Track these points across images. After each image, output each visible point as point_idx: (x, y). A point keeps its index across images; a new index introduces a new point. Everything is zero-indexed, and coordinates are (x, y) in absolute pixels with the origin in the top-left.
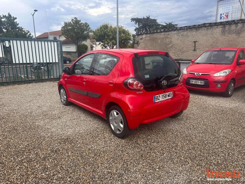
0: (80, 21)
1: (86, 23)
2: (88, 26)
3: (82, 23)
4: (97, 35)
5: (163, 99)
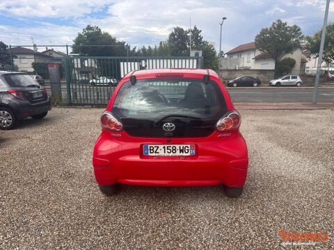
0: (286, 24)
1: (295, 27)
2: (299, 30)
3: (289, 27)
4: (312, 43)
5: (166, 154)
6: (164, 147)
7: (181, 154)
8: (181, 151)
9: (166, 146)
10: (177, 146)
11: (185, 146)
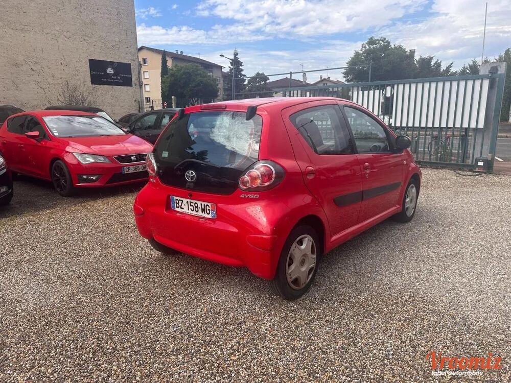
5: (190, 212)
6: (187, 202)
7: (203, 215)
8: (203, 210)
9: (189, 201)
10: (199, 203)
11: (206, 204)
